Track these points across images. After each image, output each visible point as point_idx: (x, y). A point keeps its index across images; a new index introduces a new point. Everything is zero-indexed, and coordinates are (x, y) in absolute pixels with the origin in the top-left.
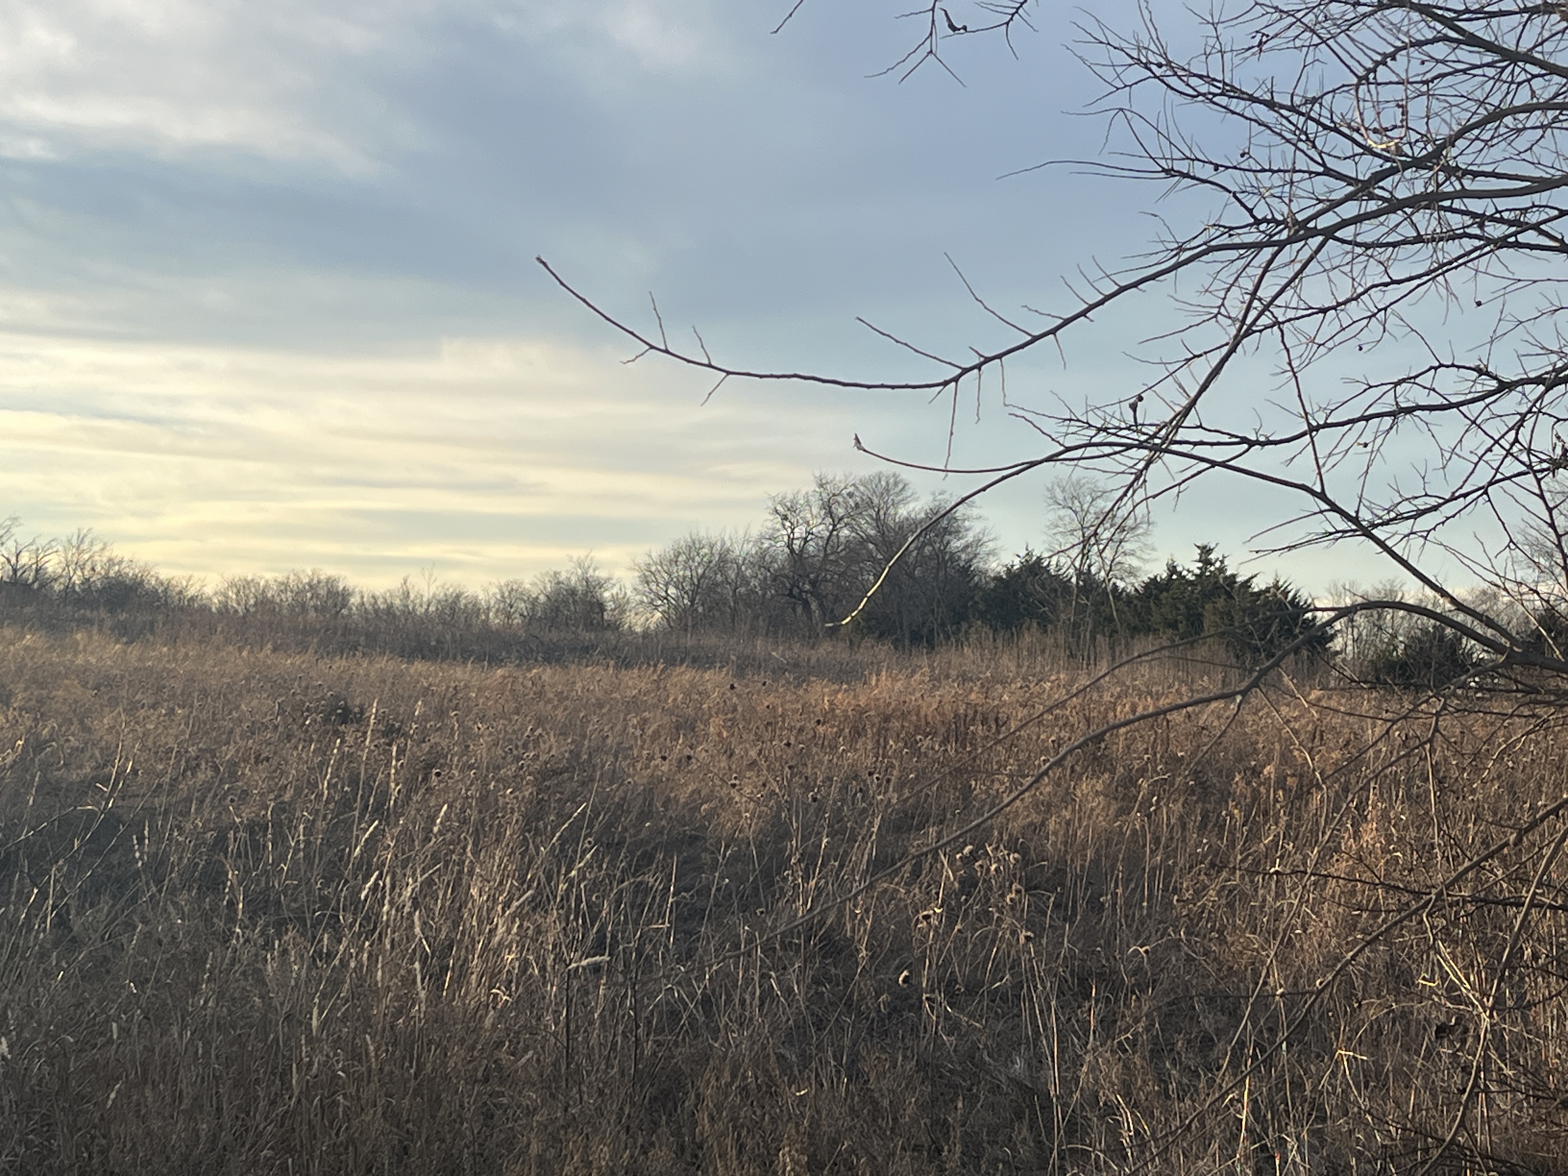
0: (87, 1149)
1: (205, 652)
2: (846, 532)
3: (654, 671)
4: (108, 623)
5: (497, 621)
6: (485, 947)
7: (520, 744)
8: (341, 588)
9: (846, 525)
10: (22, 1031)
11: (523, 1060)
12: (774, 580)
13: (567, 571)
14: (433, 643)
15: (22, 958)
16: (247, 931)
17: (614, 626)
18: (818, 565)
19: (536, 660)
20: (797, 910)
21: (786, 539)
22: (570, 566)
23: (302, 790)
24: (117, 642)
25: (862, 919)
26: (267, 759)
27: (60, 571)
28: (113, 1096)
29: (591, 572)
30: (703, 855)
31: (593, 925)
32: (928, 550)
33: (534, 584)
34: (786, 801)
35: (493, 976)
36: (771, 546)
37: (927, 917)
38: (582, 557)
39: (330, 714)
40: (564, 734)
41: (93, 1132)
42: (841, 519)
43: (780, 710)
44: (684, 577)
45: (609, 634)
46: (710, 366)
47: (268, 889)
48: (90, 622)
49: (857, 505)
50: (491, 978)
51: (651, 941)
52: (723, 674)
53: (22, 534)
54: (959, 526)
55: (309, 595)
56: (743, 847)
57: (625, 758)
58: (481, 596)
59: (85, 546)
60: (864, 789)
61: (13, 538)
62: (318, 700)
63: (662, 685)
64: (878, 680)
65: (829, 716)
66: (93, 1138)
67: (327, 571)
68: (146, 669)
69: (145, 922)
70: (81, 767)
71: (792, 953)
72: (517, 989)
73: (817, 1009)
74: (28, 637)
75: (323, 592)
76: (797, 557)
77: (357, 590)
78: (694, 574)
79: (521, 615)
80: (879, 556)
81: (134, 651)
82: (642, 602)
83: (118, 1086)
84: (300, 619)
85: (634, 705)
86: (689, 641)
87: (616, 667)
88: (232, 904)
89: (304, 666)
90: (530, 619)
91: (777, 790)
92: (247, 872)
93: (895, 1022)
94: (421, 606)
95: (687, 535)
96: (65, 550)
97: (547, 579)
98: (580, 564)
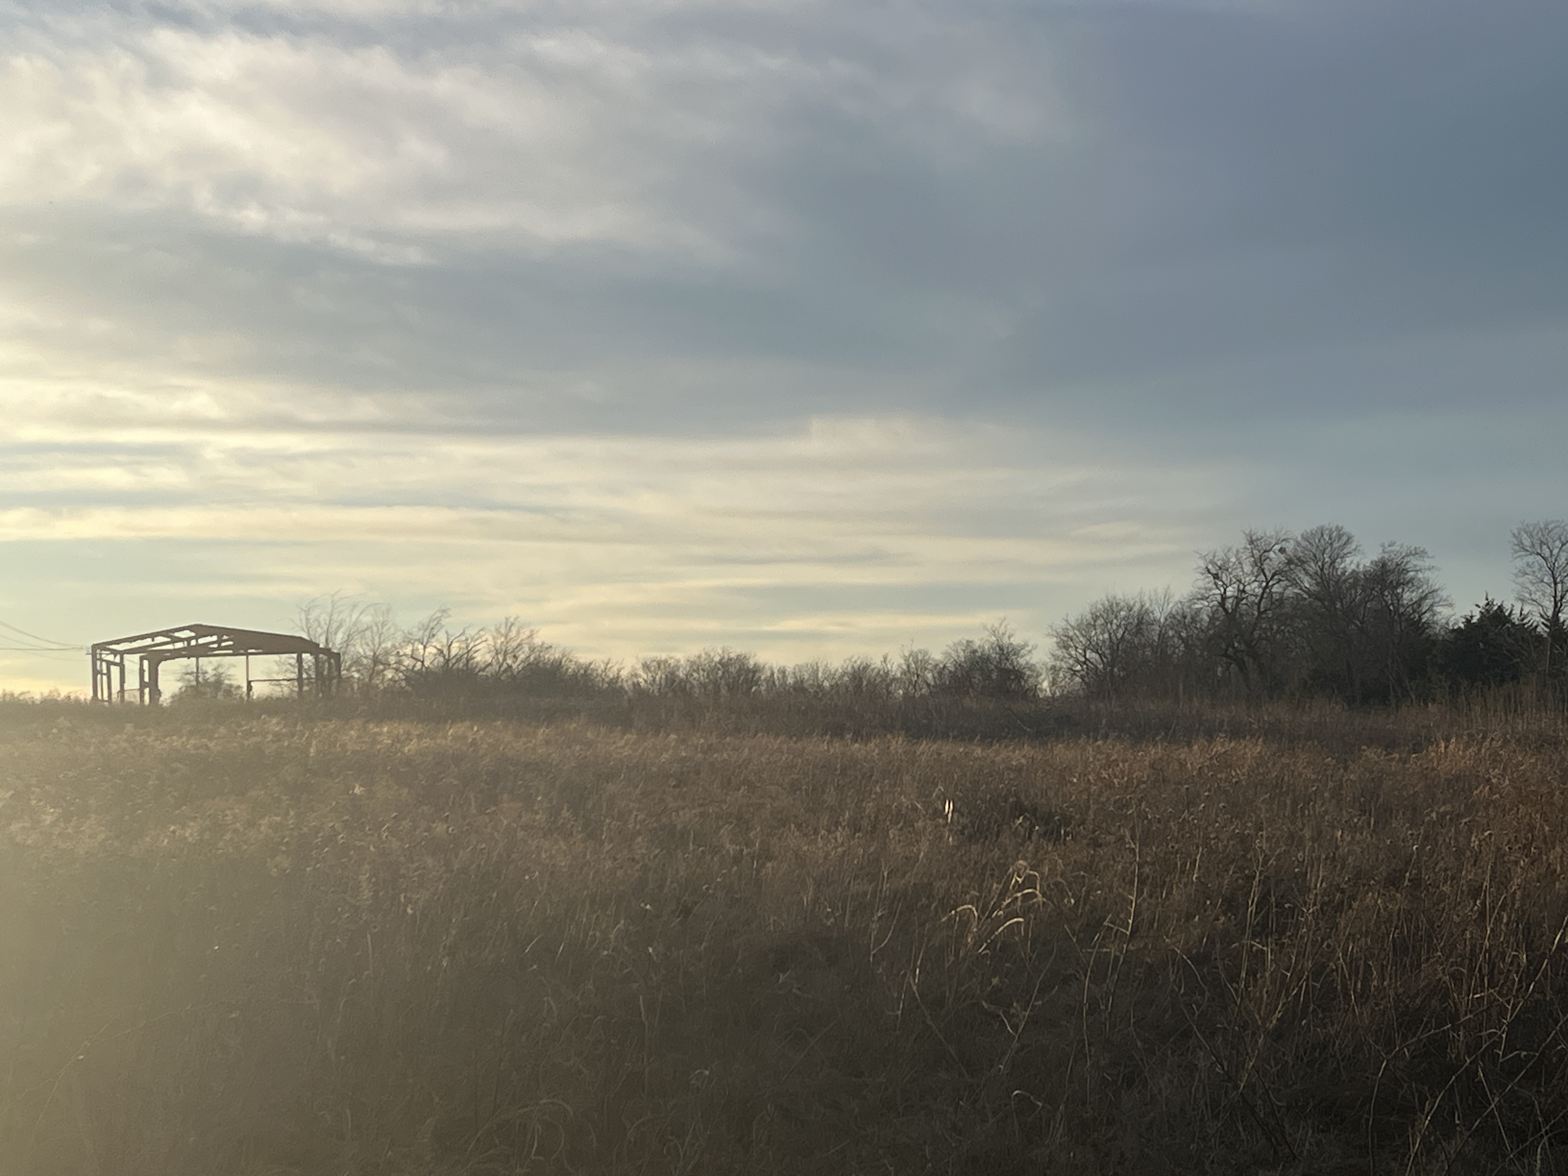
2: (1278, 589)
5: (903, 692)
8: (751, 665)
9: (1278, 581)
12: (1209, 641)
13: (981, 640)
17: (1031, 694)
18: (1252, 623)
21: (1219, 598)
22: (984, 634)
27: (489, 659)
29: (1005, 641)
36: (1204, 606)
38: (997, 624)
42: (1274, 575)
44: (1103, 641)
49: (1289, 560)
54: (1411, 578)
55: (721, 672)
59: (513, 634)
61: (443, 631)
67: (736, 650)
75: (734, 670)
76: (1230, 616)
77: (767, 666)
78: (1113, 637)
79: (928, 684)
90: (938, 688)
95: (1104, 599)
96: (494, 638)
97: (960, 648)
98: (994, 632)
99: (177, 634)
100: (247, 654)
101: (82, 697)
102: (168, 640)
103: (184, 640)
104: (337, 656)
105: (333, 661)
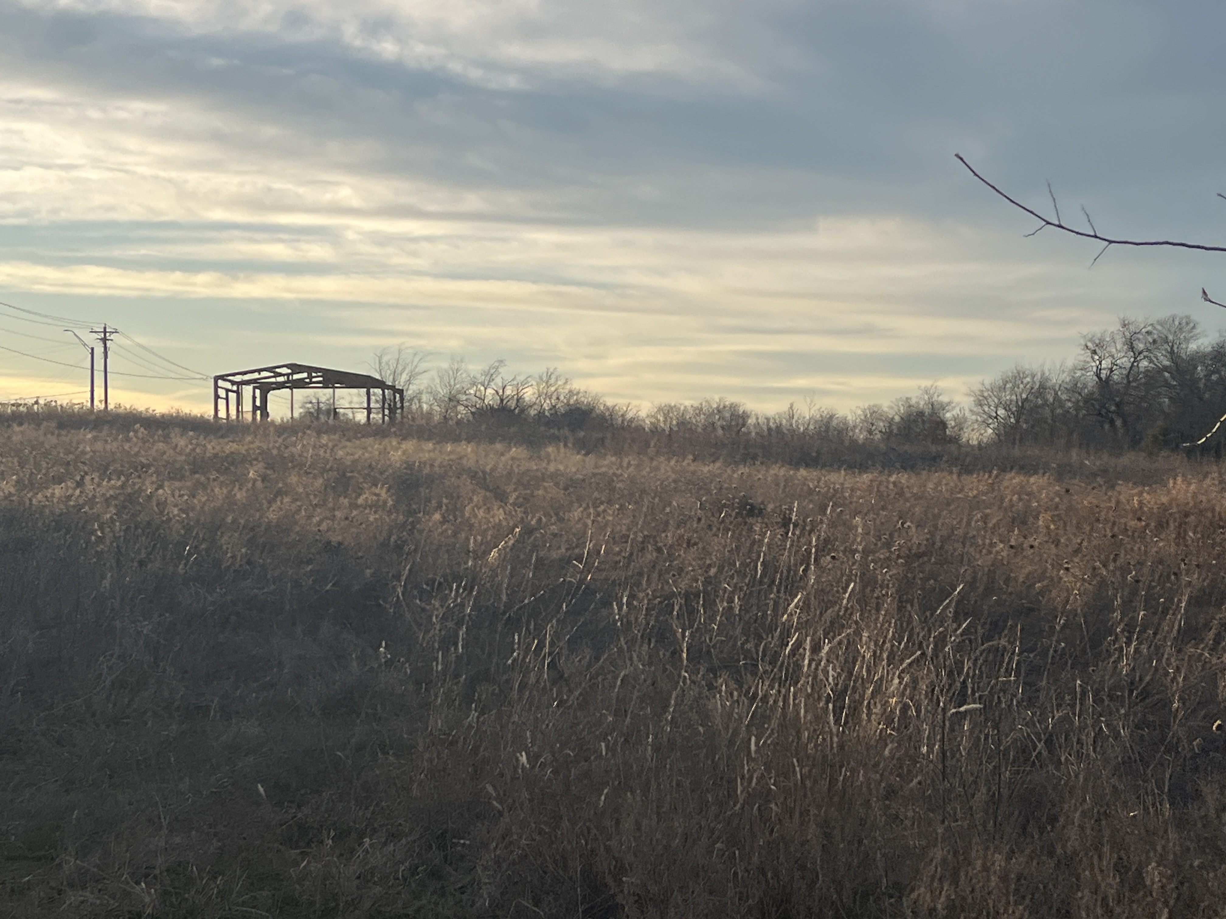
1: (643, 461)
2: (1144, 363)
3: (990, 477)
4: (571, 440)
5: (862, 437)
6: (874, 692)
8: (741, 412)
9: (1145, 357)
12: (1085, 403)
13: (917, 397)
14: (814, 455)
17: (955, 440)
18: (1122, 390)
19: (895, 468)
20: (1122, 669)
21: (1095, 369)
22: (919, 393)
23: (724, 567)
24: (578, 453)
25: (1175, 677)
26: (696, 544)
27: (534, 400)
28: (603, 798)
29: (935, 398)
30: (1042, 623)
32: (1215, 377)
33: (890, 407)
36: (1083, 375)
38: (929, 386)
39: (742, 510)
40: (922, 526)
41: (588, 824)
42: (1141, 352)
44: (1011, 401)
45: (951, 446)
46: (1096, 237)
47: (702, 643)
48: (558, 439)
49: (1154, 341)
51: (1002, 690)
52: (1046, 478)
53: (506, 373)
55: (717, 417)
56: (1074, 617)
57: (971, 546)
58: (849, 417)
59: (552, 381)
61: (500, 377)
62: (731, 499)
63: (997, 487)
64: (1175, 483)
65: (1138, 513)
66: (589, 829)
67: (731, 399)
68: (601, 474)
71: (1117, 704)
72: (899, 725)
73: (1140, 749)
74: (514, 449)
75: (727, 415)
76: (1104, 384)
77: (754, 413)
78: (1019, 397)
79: (881, 432)
80: (1174, 384)
81: (591, 459)
82: (977, 420)
83: (606, 791)
84: (711, 436)
85: (975, 504)
86: (1016, 452)
87: (959, 475)
89: (716, 472)
90: (888, 435)
94: (803, 425)
95: (1013, 367)
96: (538, 385)
97: (900, 404)
98: (926, 392)
99: (278, 370)
100: (334, 388)
101: (206, 416)
102: (272, 374)
103: (284, 375)
104: (401, 392)
105: (398, 396)
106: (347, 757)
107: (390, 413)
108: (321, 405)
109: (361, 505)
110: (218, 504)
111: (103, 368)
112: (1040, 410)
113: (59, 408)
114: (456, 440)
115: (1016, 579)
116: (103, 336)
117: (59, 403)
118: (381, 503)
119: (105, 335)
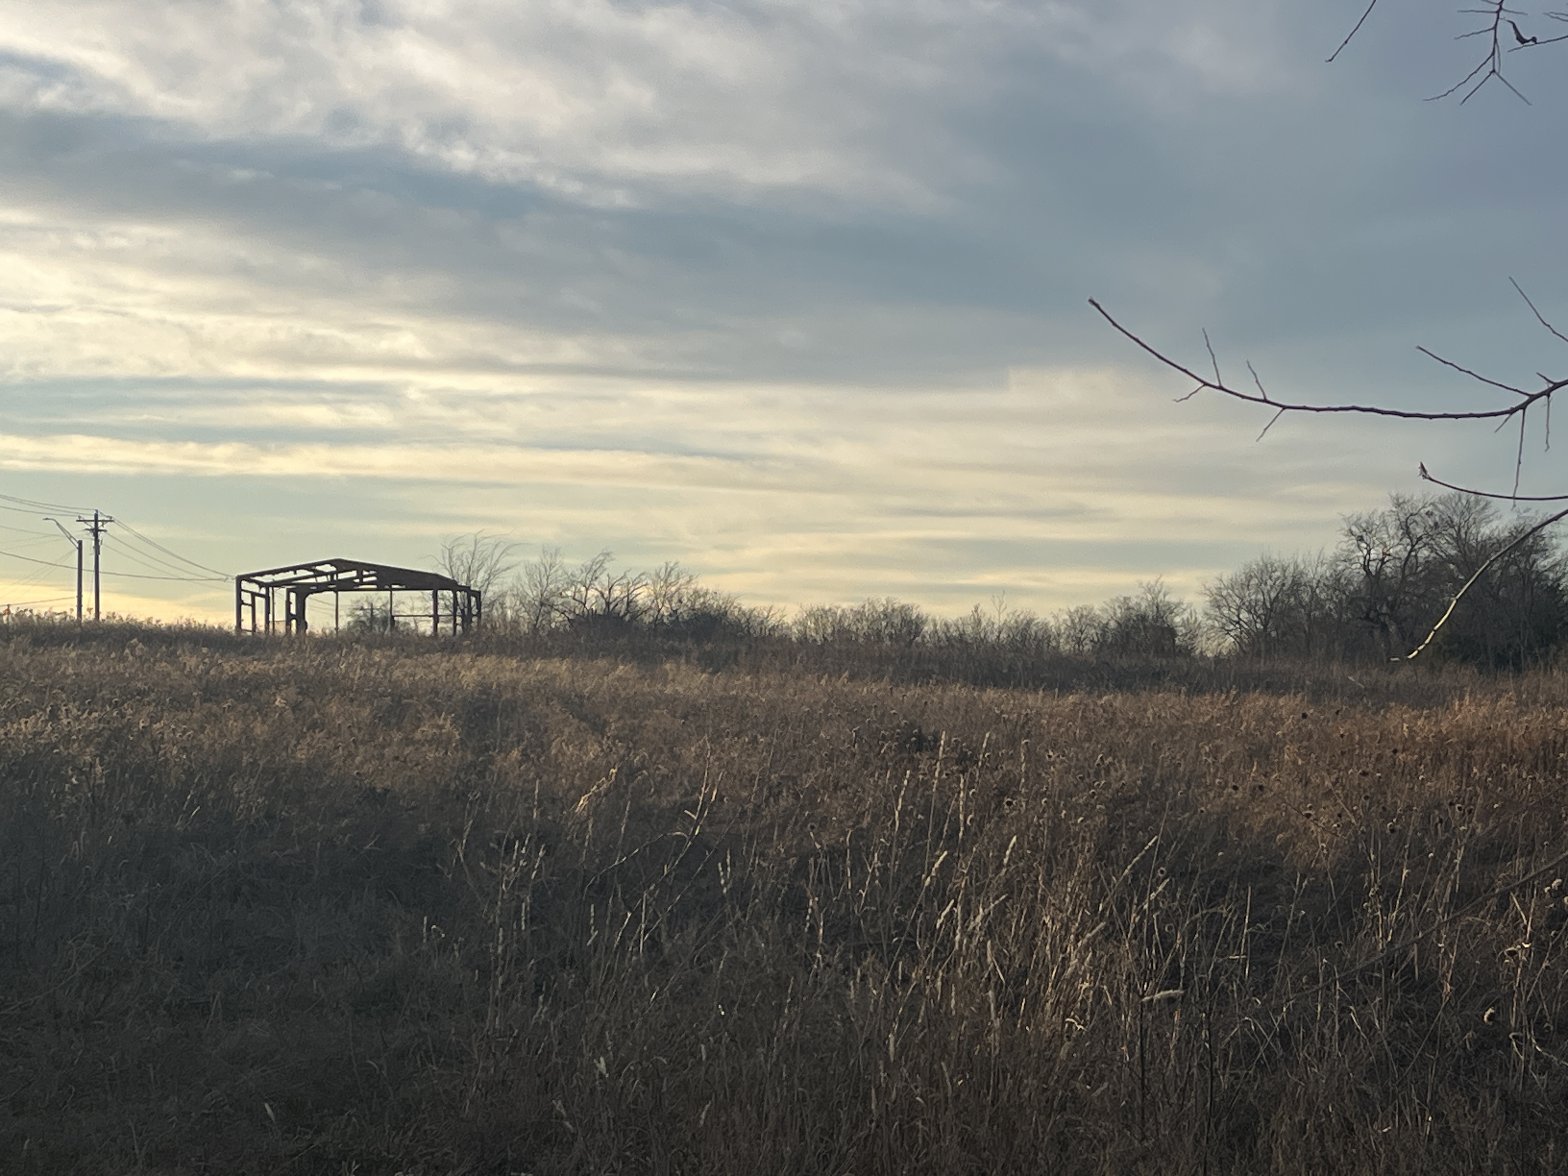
0: (679, 1165)
1: (786, 681)
2: (1424, 553)
3: (1227, 698)
4: (695, 654)
5: (1067, 647)
6: (1059, 976)
7: (1092, 771)
8: (914, 617)
9: (1424, 545)
10: (618, 1049)
11: (1099, 1091)
12: (1350, 603)
13: (1137, 597)
14: (1005, 671)
15: (617, 980)
16: (827, 956)
17: (1186, 652)
18: (1396, 587)
19: (1107, 687)
20: (1377, 942)
21: (1362, 560)
22: (1140, 591)
23: (879, 816)
24: (703, 672)
25: (1445, 953)
26: (845, 787)
27: (649, 603)
28: (703, 1116)
29: (1161, 598)
30: (1278, 886)
31: (1166, 955)
32: (1513, 569)
33: (1104, 610)
34: (1363, 832)
35: (1065, 1006)
36: (1347, 568)
37: (1512, 954)
38: (1153, 583)
39: (905, 742)
40: (1136, 761)
41: (685, 1150)
42: (1420, 539)
43: (1357, 737)
44: (1257, 601)
45: (1180, 661)
46: (1265, 401)
47: (849, 915)
48: (678, 653)
49: (1436, 524)
50: (1066, 1006)
51: (1226, 972)
52: (1298, 698)
53: (613, 569)
54: (1545, 545)
55: (884, 623)
56: (1321, 877)
57: (1198, 787)
58: (1052, 622)
59: (672, 579)
60: (1445, 819)
61: (606, 573)
62: (893, 729)
63: (1235, 712)
64: (1461, 705)
65: (1409, 744)
66: (685, 1156)
67: (902, 600)
68: (730, 698)
69: (732, 945)
70: (671, 793)
71: (1372, 987)
72: (1091, 1019)
73: (1399, 1045)
74: (621, 667)
75: (897, 621)
76: (1374, 579)
77: (930, 618)
78: (1267, 597)
79: (1092, 641)
80: (1461, 577)
81: (720, 680)
82: (1214, 627)
83: (707, 1106)
84: (876, 648)
85: (1207, 732)
86: (1263, 667)
87: (1188, 694)
88: (813, 929)
89: (880, 694)
90: (1101, 645)
91: (1353, 821)
92: (828, 897)
93: (1483, 1059)
94: (992, 633)
95: (1259, 559)
96: (654, 583)
97: (1117, 605)
98: (1150, 590)
99: (319, 568)
100: (391, 590)
101: (226, 628)
102: (311, 573)
103: (326, 574)
104: (477, 594)
105: (473, 599)
106: (381, 1068)
107: (463, 621)
108: (376, 612)
109: (418, 741)
110: (233, 740)
111: (93, 568)
112: (1293, 614)
113: (35, 619)
114: (547, 655)
115: (1251, 829)
116: (93, 524)
117: (35, 612)
118: (444, 738)
119: (96, 524)
